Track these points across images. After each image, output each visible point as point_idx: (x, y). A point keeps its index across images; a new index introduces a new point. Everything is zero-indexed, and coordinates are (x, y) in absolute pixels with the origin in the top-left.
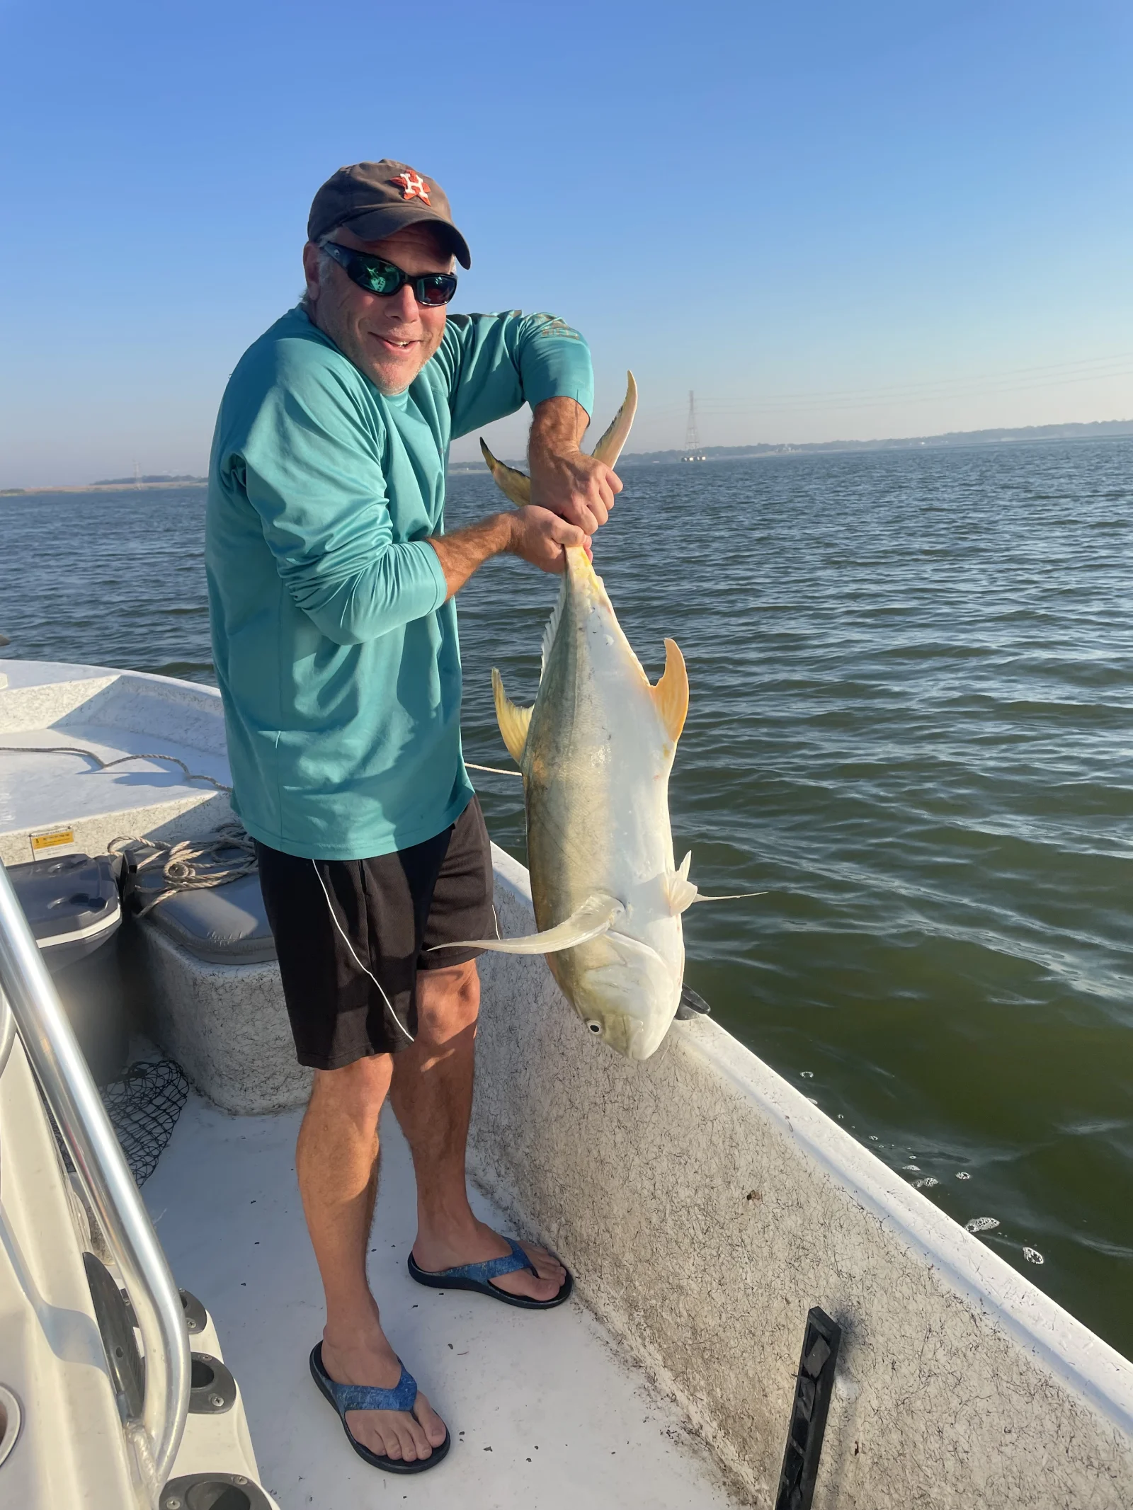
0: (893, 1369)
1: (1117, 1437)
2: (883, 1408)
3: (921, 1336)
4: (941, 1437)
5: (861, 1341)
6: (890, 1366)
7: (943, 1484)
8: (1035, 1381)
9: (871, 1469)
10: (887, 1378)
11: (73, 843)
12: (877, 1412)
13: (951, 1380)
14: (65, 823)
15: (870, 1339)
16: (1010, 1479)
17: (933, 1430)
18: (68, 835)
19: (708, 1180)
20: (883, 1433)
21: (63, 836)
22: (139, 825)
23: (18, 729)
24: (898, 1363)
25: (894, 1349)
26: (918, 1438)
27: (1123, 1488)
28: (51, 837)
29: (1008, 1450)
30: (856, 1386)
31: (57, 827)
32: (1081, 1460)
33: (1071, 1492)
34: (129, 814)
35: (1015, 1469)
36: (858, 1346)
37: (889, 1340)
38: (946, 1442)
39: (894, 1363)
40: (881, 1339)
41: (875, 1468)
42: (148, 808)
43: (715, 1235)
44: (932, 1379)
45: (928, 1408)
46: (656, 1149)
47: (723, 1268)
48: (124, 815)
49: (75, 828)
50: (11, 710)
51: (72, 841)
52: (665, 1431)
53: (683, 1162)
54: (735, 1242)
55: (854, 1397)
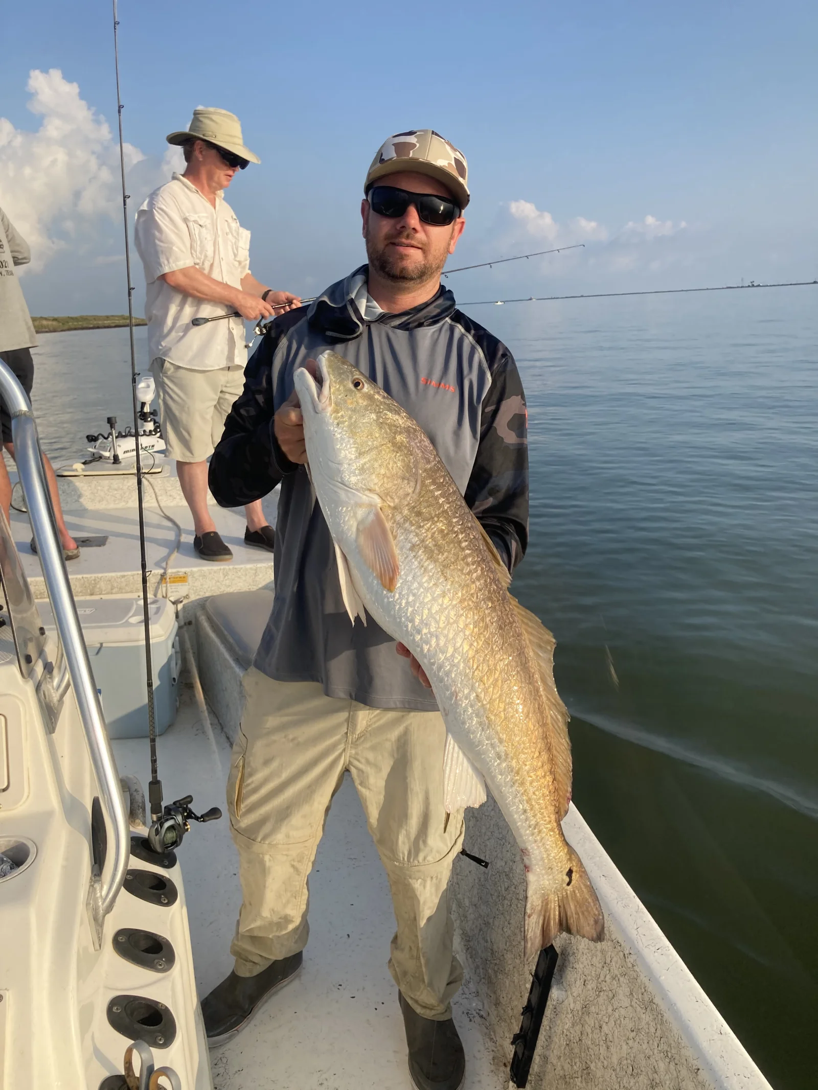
0: (584, 985)
1: (680, 1038)
2: (575, 1010)
3: (600, 966)
4: (601, 1031)
5: (571, 966)
6: (583, 983)
7: (597, 1061)
8: (648, 999)
9: (565, 1048)
10: (580, 989)
11: (187, 584)
12: (572, 1011)
13: (611, 995)
14: (183, 570)
15: (576, 966)
16: (629, 1061)
17: (597, 1026)
18: (184, 577)
19: (513, 857)
20: (573, 1025)
21: (181, 578)
22: (229, 577)
23: (172, 504)
24: (587, 982)
25: (586, 972)
26: (589, 1031)
27: (679, 1071)
28: (174, 578)
29: (631, 1042)
30: (564, 993)
31: (178, 572)
32: (663, 1053)
33: (656, 1072)
34: (224, 569)
35: (632, 1055)
36: (569, 969)
37: (585, 966)
38: (603, 1034)
39: (585, 981)
40: (581, 966)
41: (567, 1048)
42: (236, 566)
43: (511, 892)
44: (602, 994)
45: (597, 1011)
46: (490, 834)
47: (512, 913)
48: (220, 569)
49: (189, 574)
50: (169, 491)
51: (186, 582)
52: (465, 1012)
53: (502, 844)
54: (520, 898)
55: (561, 1000)
